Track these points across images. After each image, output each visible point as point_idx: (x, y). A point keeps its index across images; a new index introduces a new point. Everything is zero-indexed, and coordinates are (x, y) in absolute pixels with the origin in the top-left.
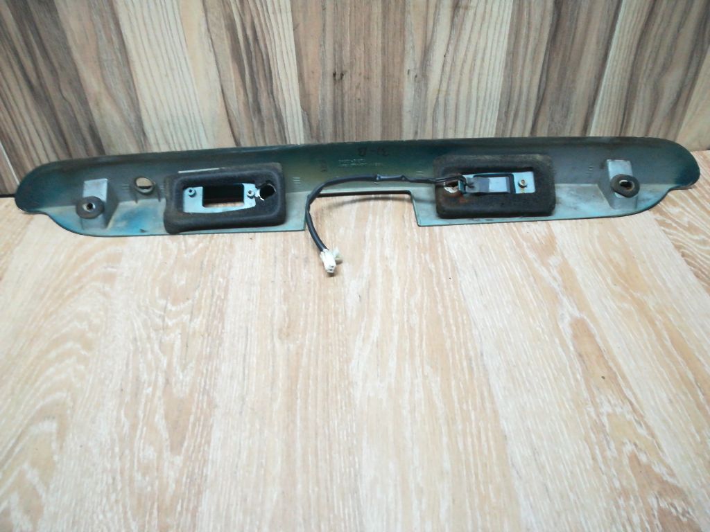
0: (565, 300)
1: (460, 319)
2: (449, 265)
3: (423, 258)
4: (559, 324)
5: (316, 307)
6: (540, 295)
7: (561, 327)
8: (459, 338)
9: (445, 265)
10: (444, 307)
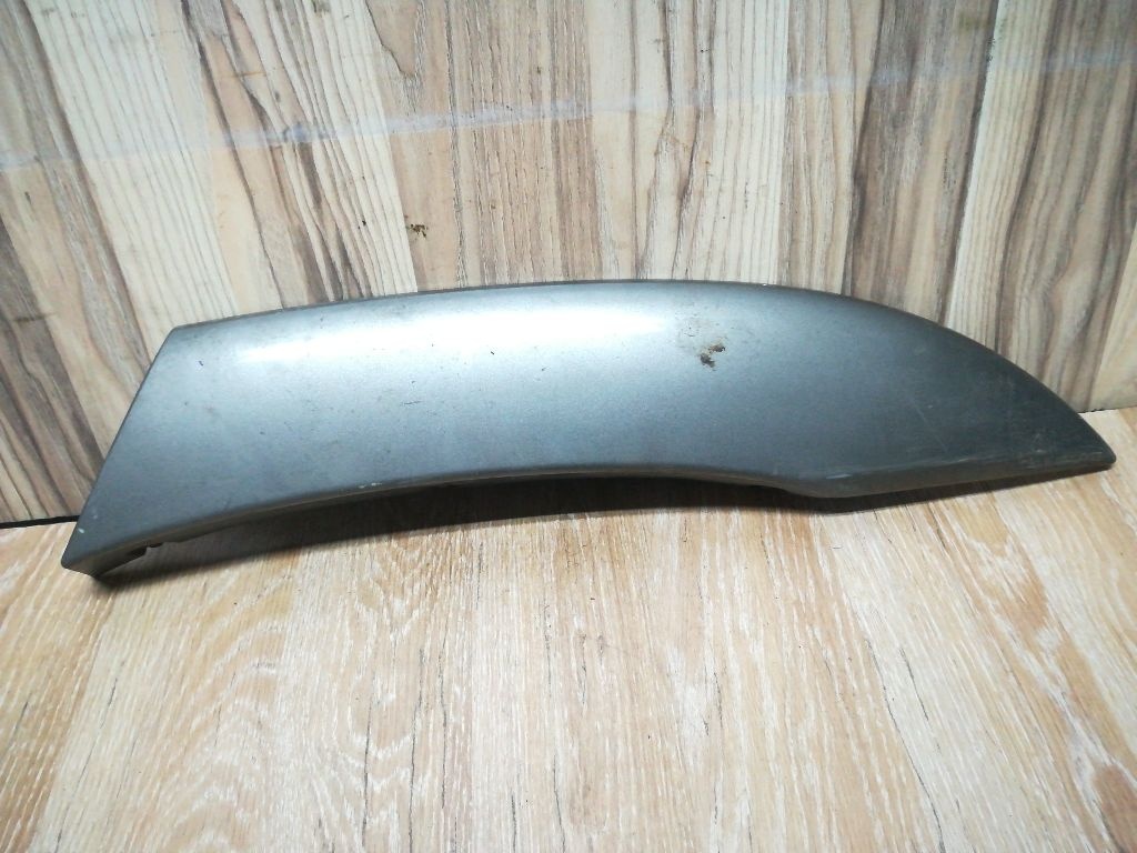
0: (1077, 725)
1: (893, 773)
2: (858, 649)
3: (810, 636)
4: (1075, 781)
5: (630, 749)
6: (1032, 718)
7: (1079, 787)
8: (897, 818)
9: (851, 649)
10: (862, 746)
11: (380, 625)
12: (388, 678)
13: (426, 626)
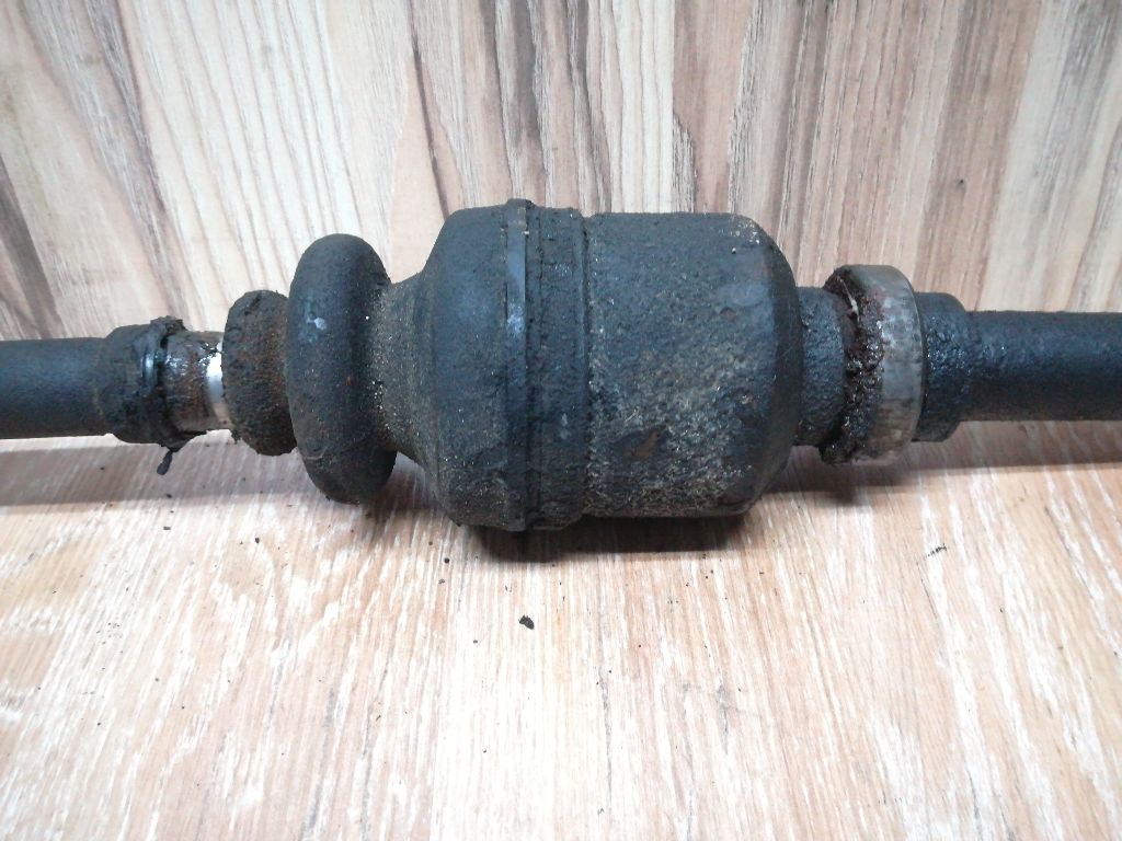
11: (255, 629)
12: (253, 750)
13: (349, 639)
